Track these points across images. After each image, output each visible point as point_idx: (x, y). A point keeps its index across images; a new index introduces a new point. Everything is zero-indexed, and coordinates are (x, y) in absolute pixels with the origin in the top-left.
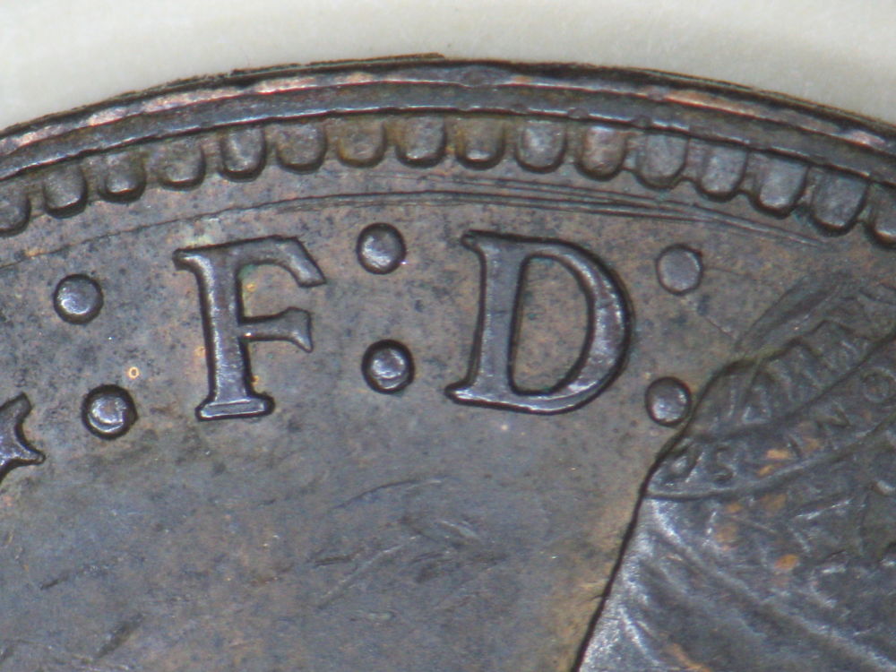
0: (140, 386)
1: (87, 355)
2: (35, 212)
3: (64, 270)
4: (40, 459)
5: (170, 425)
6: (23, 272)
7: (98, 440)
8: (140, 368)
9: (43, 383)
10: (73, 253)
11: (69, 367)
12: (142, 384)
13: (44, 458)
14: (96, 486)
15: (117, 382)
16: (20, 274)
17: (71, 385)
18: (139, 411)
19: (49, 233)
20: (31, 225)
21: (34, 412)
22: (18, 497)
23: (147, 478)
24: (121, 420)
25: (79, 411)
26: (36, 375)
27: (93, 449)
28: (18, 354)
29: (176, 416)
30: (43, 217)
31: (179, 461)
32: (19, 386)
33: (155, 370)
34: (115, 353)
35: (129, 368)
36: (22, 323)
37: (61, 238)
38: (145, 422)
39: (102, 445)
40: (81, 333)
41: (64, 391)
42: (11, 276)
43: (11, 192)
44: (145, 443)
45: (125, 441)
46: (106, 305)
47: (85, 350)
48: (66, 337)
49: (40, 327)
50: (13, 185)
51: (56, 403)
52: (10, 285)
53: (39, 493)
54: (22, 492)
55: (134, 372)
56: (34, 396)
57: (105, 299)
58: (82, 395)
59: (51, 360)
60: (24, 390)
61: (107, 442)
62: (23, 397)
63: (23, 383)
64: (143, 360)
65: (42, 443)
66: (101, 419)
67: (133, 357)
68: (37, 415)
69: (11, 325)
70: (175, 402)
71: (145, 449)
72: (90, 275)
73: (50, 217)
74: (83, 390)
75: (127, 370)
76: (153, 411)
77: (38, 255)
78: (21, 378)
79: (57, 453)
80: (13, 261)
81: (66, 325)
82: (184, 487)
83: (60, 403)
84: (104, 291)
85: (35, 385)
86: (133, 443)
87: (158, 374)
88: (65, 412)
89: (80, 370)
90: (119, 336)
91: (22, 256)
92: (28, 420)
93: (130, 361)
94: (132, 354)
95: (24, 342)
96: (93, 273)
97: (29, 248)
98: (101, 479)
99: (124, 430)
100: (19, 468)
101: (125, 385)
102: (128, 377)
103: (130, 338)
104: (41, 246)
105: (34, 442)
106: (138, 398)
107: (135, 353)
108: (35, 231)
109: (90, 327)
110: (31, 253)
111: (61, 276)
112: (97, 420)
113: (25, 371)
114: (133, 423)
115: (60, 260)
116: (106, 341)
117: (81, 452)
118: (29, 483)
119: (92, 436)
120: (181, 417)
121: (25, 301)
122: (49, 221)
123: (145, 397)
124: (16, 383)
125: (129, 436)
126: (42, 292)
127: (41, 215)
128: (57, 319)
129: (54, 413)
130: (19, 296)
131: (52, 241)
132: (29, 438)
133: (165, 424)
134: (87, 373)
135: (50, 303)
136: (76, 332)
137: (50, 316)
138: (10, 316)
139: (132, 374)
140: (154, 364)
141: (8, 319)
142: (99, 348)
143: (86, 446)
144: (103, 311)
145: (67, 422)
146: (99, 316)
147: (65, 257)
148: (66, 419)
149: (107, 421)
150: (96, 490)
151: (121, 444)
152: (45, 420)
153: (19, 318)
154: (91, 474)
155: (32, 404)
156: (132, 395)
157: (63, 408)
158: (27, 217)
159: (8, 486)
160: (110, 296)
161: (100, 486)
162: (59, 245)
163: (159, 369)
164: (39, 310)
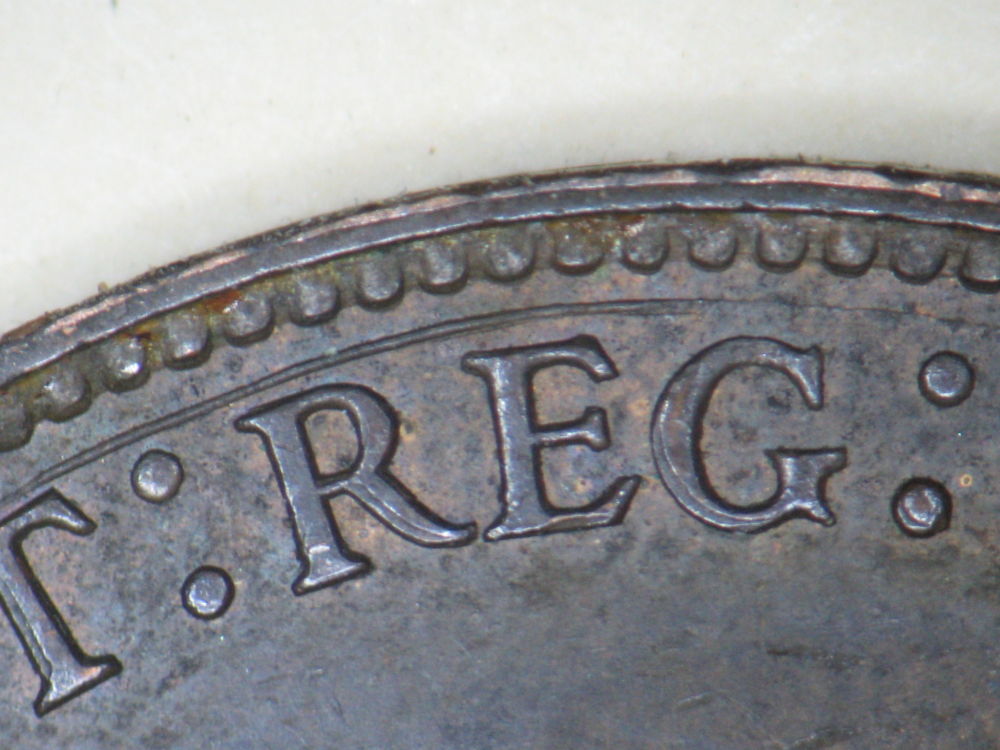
0: (966, 497)
1: (928, 440)
2: (946, 271)
3: (947, 343)
4: (830, 522)
5: (978, 551)
6: (905, 324)
7: (898, 532)
8: (974, 480)
9: (870, 447)
10: (964, 331)
11: (903, 443)
12: (969, 498)
13: (835, 523)
14: (874, 577)
15: (945, 482)
16: (900, 327)
17: (897, 462)
18: (953, 523)
19: (948, 299)
20: (935, 282)
21: (846, 471)
22: (789, 549)
23: (928, 593)
24: (930, 523)
25: (891, 493)
26: (866, 435)
27: (888, 537)
28: (860, 405)
29: (989, 545)
30: (952, 280)
31: (969, 593)
32: (844, 438)
33: (990, 489)
34: (957, 451)
35: (964, 473)
36: (878, 376)
37: (959, 310)
38: (953, 536)
39: (899, 538)
40: (934, 416)
41: (886, 465)
42: (890, 324)
43: (933, 239)
44: (944, 558)
45: (925, 546)
46: (972, 399)
47: (929, 434)
48: (914, 412)
49: (894, 388)
50: (937, 234)
51: (874, 472)
52: (886, 332)
53: (814, 555)
54: (796, 547)
55: (967, 480)
56: (854, 454)
57: (975, 392)
58: (903, 477)
59: (889, 426)
60: (848, 444)
61: (905, 537)
62: (842, 450)
63: (849, 437)
64: (982, 472)
65: (839, 506)
66: (911, 512)
67: (973, 464)
68: (848, 476)
69: (866, 372)
70: (994, 531)
71: (940, 563)
72: (970, 359)
73: (959, 284)
74: (907, 474)
75: (961, 475)
76: (968, 529)
77: (928, 315)
78: (850, 430)
79: (850, 524)
80: (900, 308)
81: (922, 400)
82: (962, 621)
83: (878, 475)
84: (977, 384)
85: (860, 445)
86: (931, 551)
87: (991, 493)
88: (877, 486)
89: (913, 451)
90: (970, 437)
91: (911, 308)
92: (836, 476)
93: (969, 468)
94: (974, 460)
95: (871, 396)
96: (974, 360)
97: (922, 304)
98: (881, 571)
99: (928, 534)
100: (805, 521)
101: (951, 489)
102: (958, 483)
103: (980, 443)
104: (935, 308)
105: (832, 501)
106: (958, 510)
107: (977, 461)
108: (936, 290)
109: (944, 413)
110: (922, 310)
111: (941, 347)
112: (906, 512)
113: (857, 426)
114: (941, 531)
115: (947, 330)
116: (954, 435)
117: (873, 536)
118: (807, 539)
119: (892, 524)
120: (992, 548)
121: (891, 356)
122: (956, 287)
123: (966, 511)
124: (844, 434)
125: (931, 542)
126: (914, 355)
127: (952, 276)
128: (914, 389)
129: (866, 482)
130: (888, 348)
131: (949, 309)
132: (829, 495)
133: (972, 547)
134: (918, 458)
135: (916, 369)
136: (928, 411)
137: (910, 382)
138: (870, 363)
139: (963, 481)
140: (992, 482)
141: (866, 365)
142: (944, 439)
143: (882, 530)
144: (965, 404)
145: (875, 497)
146: (959, 407)
147: (954, 330)
148: (875, 494)
149: (916, 516)
150: (871, 580)
151: (920, 547)
152: (854, 484)
153: (877, 369)
154: (874, 562)
155: (848, 461)
156: (954, 502)
157: (877, 482)
158: (936, 272)
159: (785, 533)
160: (980, 392)
161: (878, 578)
162: (952, 316)
163: (994, 489)
164: (902, 371)
